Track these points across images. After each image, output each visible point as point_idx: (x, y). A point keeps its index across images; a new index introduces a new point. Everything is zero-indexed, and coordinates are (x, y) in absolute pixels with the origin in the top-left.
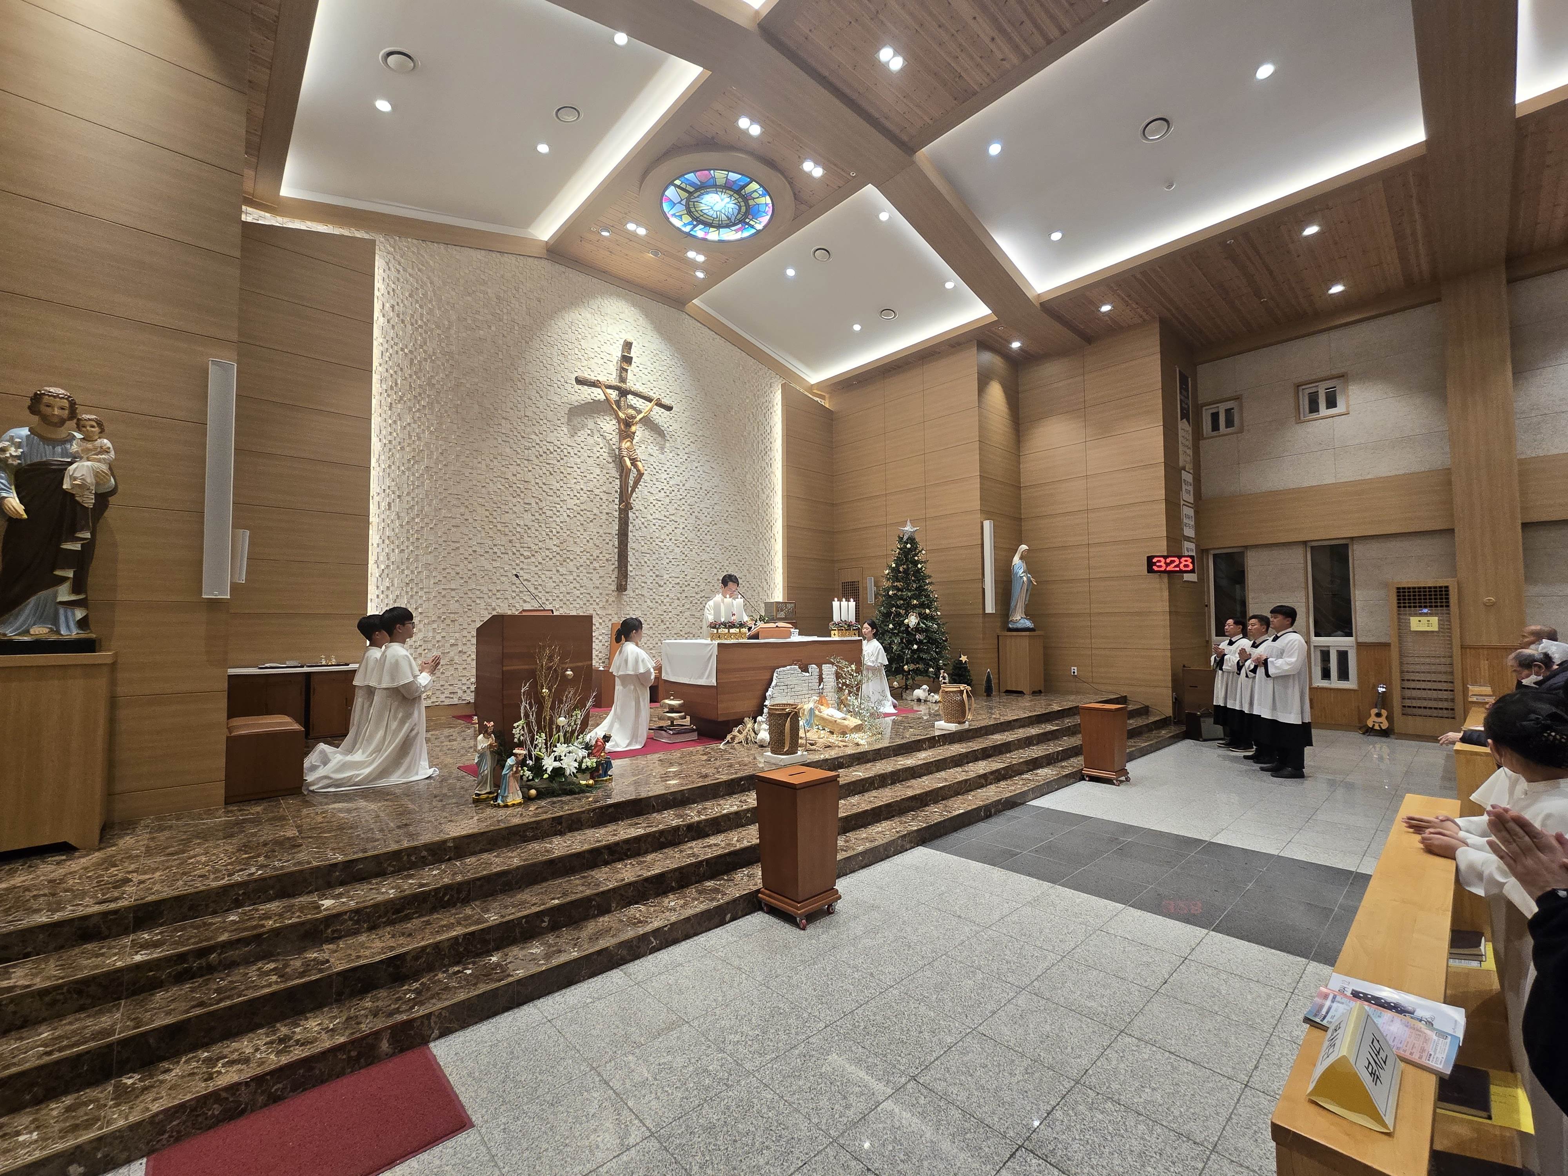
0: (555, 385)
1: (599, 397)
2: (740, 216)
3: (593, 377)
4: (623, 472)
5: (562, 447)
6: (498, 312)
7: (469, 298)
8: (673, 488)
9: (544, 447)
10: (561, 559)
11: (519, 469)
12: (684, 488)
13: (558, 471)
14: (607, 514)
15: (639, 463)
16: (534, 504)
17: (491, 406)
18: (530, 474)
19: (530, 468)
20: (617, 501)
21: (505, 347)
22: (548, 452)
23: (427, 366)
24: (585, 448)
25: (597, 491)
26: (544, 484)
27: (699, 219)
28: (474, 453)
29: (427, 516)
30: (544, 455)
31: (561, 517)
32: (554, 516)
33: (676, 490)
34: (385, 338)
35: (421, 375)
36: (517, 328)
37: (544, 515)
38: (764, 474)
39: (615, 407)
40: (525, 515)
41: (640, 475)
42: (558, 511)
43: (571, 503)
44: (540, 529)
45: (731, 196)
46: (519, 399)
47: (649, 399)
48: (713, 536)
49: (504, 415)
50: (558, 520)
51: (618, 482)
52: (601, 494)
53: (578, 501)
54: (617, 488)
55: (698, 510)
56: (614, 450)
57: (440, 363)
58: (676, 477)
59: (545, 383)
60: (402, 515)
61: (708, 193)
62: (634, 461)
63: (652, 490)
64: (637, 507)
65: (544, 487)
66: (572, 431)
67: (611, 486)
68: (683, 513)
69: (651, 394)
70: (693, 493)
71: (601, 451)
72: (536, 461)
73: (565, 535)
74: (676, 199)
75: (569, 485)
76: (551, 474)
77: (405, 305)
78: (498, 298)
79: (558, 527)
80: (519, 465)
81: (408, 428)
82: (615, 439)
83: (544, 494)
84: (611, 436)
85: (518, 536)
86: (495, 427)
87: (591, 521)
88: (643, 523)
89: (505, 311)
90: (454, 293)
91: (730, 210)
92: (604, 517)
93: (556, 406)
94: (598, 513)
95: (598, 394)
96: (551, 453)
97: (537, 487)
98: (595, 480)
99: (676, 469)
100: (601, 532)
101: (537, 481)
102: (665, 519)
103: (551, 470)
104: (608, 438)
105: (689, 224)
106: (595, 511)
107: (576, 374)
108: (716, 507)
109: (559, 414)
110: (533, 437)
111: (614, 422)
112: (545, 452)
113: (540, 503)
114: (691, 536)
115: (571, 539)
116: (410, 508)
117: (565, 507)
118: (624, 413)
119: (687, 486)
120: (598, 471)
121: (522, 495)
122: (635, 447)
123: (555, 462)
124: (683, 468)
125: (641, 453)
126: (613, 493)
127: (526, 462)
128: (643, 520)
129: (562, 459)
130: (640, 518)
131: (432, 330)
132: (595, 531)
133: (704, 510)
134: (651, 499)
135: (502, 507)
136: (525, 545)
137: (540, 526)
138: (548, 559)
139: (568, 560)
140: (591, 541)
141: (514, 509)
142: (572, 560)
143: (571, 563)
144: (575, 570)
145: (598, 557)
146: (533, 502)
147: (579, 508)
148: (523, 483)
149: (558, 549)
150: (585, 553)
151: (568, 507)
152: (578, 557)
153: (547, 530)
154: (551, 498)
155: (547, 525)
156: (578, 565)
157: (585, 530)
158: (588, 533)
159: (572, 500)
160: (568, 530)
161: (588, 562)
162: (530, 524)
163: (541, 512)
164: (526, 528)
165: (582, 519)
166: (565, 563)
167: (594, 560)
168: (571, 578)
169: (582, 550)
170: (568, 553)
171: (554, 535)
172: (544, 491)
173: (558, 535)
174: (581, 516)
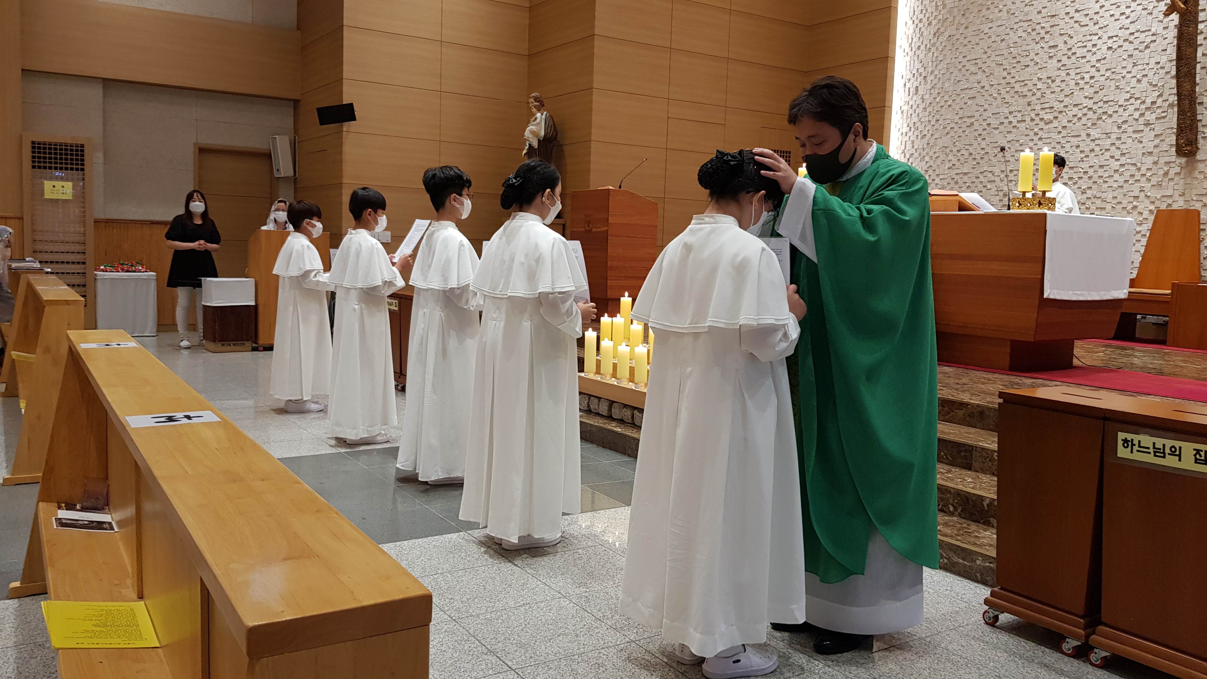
16: (1061, 46)
26: (1077, 11)
31: (1099, 53)
32: (1088, 56)
37: (1073, 58)
40: (1050, 64)
42: (1094, 45)
44: (1067, 78)
50: (1094, 59)
53: (1128, 21)
65: (1077, 16)
73: (1103, 78)
79: (1094, 69)
83: (1077, 25)
85: (1039, 94)
92: (1171, 33)
94: (1159, 31)
97: (1067, 19)
113: (1070, 42)
115: (1113, 83)
117: (1105, 37)
121: (1047, 36)
135: (1022, 60)
136: (1047, 105)
137: (1068, 74)
138: (1075, 120)
139: (1104, 117)
140: (1145, 80)
141: (1036, 59)
142: (1110, 116)
143: (1110, 121)
144: (1115, 129)
145: (1153, 103)
146: (1060, 41)
147: (1128, 32)
148: (1049, 19)
149: (1089, 103)
150: (1132, 100)
151: (1111, 34)
152: (1121, 109)
153: (1079, 77)
154: (1086, 28)
155: (1078, 71)
156: (1120, 121)
157: (1135, 65)
158: (1140, 67)
159: (1118, 23)
160: (1107, 70)
161: (1136, 115)
162: (1053, 74)
163: (1070, 54)
164: (1049, 81)
165: (1131, 47)
166: (1100, 122)
167: (1147, 109)
168: (1109, 142)
169: (1129, 95)
170: (1107, 106)
171: (1087, 83)
172: (1076, 22)
173: (1092, 81)
174: (1131, 42)
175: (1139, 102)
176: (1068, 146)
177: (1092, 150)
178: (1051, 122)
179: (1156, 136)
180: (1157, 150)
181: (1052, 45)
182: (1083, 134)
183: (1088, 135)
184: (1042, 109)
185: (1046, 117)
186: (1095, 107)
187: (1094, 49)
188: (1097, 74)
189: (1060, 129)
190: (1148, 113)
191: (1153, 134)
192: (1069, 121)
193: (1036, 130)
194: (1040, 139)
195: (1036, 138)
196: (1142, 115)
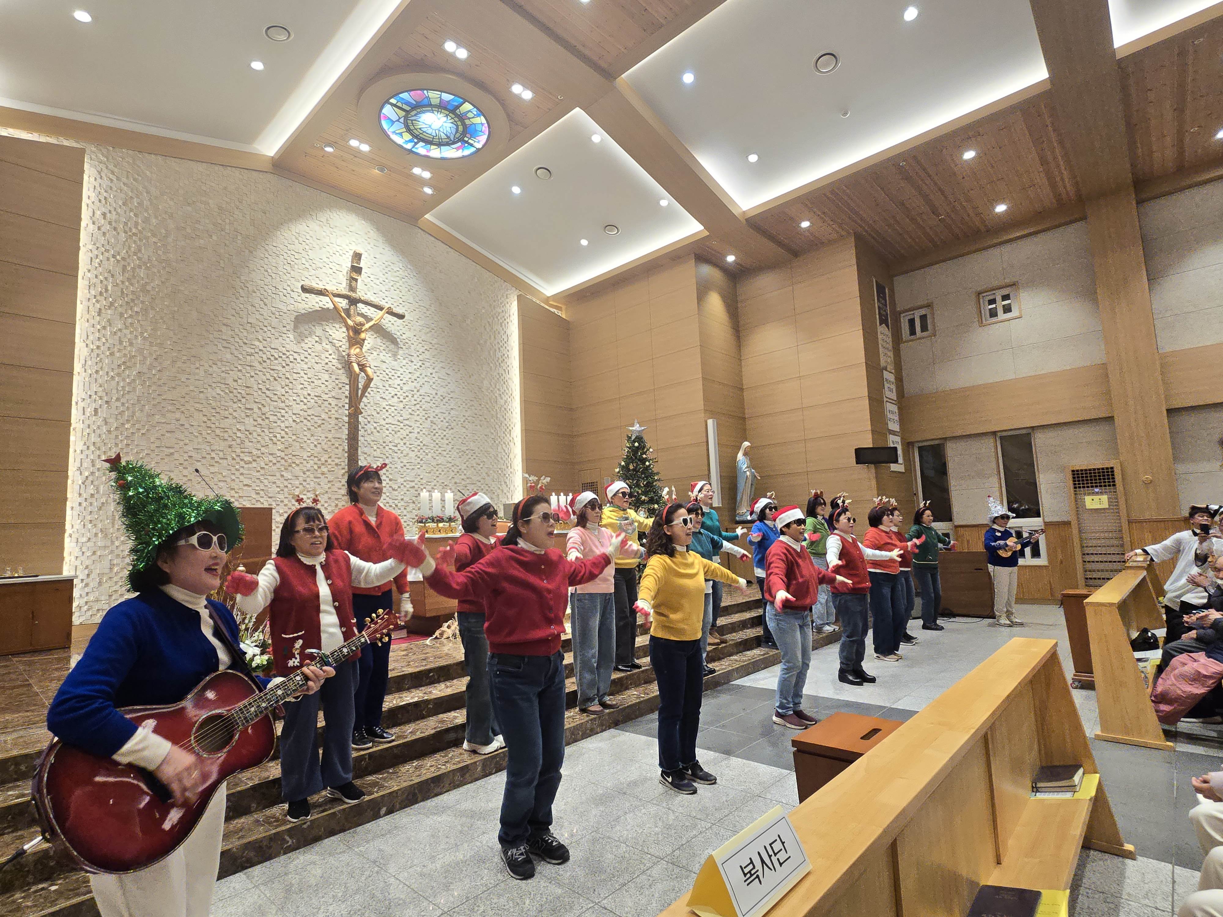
0: (281, 294)
1: (327, 306)
2: (458, 135)
3: (320, 287)
4: (353, 378)
5: (288, 354)
6: (220, 222)
7: (189, 209)
8: (407, 394)
9: (268, 353)
10: (286, 464)
11: (240, 374)
12: (418, 394)
13: (283, 377)
14: (337, 419)
15: (368, 369)
16: (256, 410)
17: (210, 313)
18: (252, 379)
19: (253, 374)
20: (347, 406)
21: (227, 256)
22: (272, 358)
23: (142, 273)
24: (313, 354)
25: (325, 397)
26: (268, 389)
27: (419, 137)
28: (192, 359)
29: (138, 421)
30: (268, 361)
31: (286, 422)
32: (279, 422)
33: (410, 396)
34: (94, 244)
35: (134, 281)
36: (239, 238)
37: (267, 421)
38: (501, 380)
39: (343, 314)
40: (247, 420)
41: (369, 380)
42: (283, 416)
43: (296, 408)
44: (262, 434)
45: (447, 116)
46: (242, 306)
47: (380, 308)
48: (450, 439)
49: (225, 321)
50: (283, 425)
51: (347, 387)
52: (330, 400)
53: (305, 407)
54: (347, 393)
55: (434, 415)
56: (344, 357)
57: (156, 271)
58: (410, 383)
59: (270, 291)
60: (111, 420)
61: (424, 112)
62: (362, 367)
63: (384, 396)
64: (369, 413)
65: (267, 392)
66: (299, 339)
67: (341, 391)
68: (418, 418)
69: (382, 303)
70: (428, 399)
71: (330, 357)
72: (259, 367)
73: (290, 440)
74: (394, 118)
75: (295, 391)
76: (275, 380)
77: (118, 214)
78: (220, 208)
79: (283, 432)
80: (240, 371)
81: (119, 333)
82: (345, 345)
83: (268, 399)
84: (341, 343)
85: (238, 441)
86: (215, 333)
87: (319, 426)
88: (375, 428)
89: (227, 221)
90: (172, 203)
91: (448, 129)
92: (333, 422)
93: (281, 314)
94: (327, 418)
95: (326, 302)
96: (276, 359)
97: (260, 392)
98: (323, 386)
99: (410, 376)
100: (330, 436)
101: (260, 386)
102: (399, 423)
103: (275, 375)
104: (337, 345)
105: (410, 141)
106: (324, 416)
107: (303, 283)
108: (452, 412)
109: (284, 321)
110: (257, 343)
111: (344, 329)
112: (268, 359)
113: (264, 409)
114: (427, 440)
115: (298, 444)
116: (120, 414)
117: (290, 412)
118: (353, 321)
119: (422, 392)
120: (326, 377)
121: (243, 400)
122: (365, 354)
123: (280, 368)
124: (418, 374)
125: (372, 360)
126: (343, 398)
127: (248, 368)
128: (375, 425)
129: (288, 365)
130: (372, 422)
131: (147, 238)
132: (323, 436)
133: (440, 415)
134: (384, 404)
135: (221, 412)
136: (246, 450)
137: (263, 431)
138: (271, 464)
139: (294, 465)
140: (319, 446)
141: (234, 414)
142: (298, 465)
143: (297, 468)
144: (302, 474)
145: (326, 461)
146: (255, 407)
147: (306, 414)
148: (245, 388)
149: (283, 454)
150: (312, 458)
151: (294, 412)
152: (305, 462)
153: (271, 435)
154: (275, 403)
155: (271, 430)
156: (305, 470)
157: (312, 435)
158: (316, 438)
159: (298, 406)
160: (293, 435)
161: (316, 467)
162: (252, 429)
163: (264, 417)
164: (247, 433)
165: (309, 424)
166: (290, 468)
167: (323, 464)
168: (297, 482)
169: (309, 454)
170: (294, 458)
171: (278, 440)
172: (267, 397)
173: (283, 440)
174: (309, 421)
175: (316, 459)
176: (266, 481)
177: (287, 487)
178: (250, 463)
179: (329, 482)
180: (329, 491)
181: (249, 407)
182: (278, 474)
183: (282, 476)
184: (242, 452)
185: (246, 459)
186: (286, 458)
187: (283, 419)
188: (285, 436)
189: (259, 469)
190: (323, 467)
191: (326, 480)
192: (266, 465)
193: (237, 467)
194: (242, 474)
195: (237, 473)
196: (319, 467)
